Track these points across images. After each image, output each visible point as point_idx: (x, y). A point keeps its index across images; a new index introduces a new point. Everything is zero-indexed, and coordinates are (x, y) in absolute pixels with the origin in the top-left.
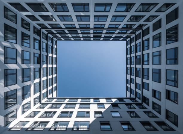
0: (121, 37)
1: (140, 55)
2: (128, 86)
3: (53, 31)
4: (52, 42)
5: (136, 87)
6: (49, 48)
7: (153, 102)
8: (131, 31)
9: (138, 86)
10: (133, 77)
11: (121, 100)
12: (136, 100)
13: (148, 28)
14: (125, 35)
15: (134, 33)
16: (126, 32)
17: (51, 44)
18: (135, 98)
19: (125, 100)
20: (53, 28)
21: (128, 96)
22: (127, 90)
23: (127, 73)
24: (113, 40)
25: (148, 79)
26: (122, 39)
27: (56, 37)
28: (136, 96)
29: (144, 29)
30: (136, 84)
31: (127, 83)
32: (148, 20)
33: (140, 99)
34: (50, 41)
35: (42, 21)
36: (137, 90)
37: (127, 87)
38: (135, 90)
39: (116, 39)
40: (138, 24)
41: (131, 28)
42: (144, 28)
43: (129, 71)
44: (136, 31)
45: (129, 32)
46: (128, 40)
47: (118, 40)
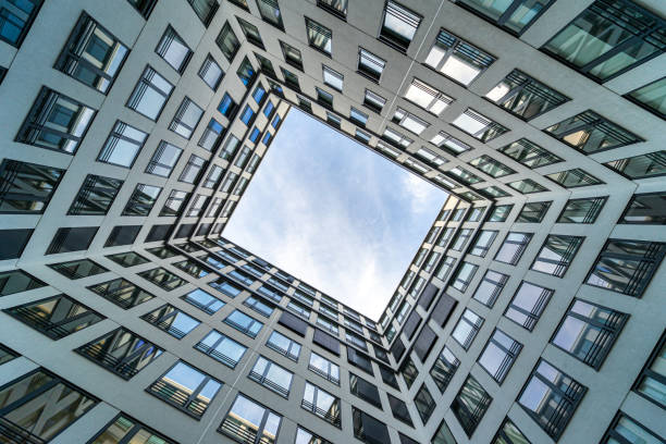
0: (225, 250)
1: (204, 186)
2: (271, 130)
3: (372, 352)
4: (391, 325)
5: (254, 116)
6: (404, 317)
7: (231, 60)
8: (194, 255)
9: (248, 116)
10: (249, 144)
11: (305, 107)
12: (272, 86)
13: (149, 238)
14: (214, 250)
15: (191, 244)
16: (209, 259)
17: (395, 323)
18: (270, 91)
19: (297, 102)
20: (368, 359)
21: (284, 106)
22: (280, 122)
23: (260, 160)
24: (249, 254)
25: (213, 121)
26: (227, 246)
27: (374, 332)
28: (266, 95)
29: (162, 241)
30: (250, 124)
31: (271, 138)
32: (139, 259)
33: (260, 85)
34: (393, 330)
35: (384, 390)
36: (255, 107)
37: (277, 128)
38: (261, 113)
39: (239, 252)
40: (167, 263)
41: (191, 261)
42: (158, 244)
43: (252, 163)
44: (183, 248)
45: (202, 253)
46: (215, 236)
47: (237, 247)
